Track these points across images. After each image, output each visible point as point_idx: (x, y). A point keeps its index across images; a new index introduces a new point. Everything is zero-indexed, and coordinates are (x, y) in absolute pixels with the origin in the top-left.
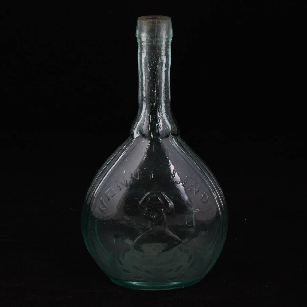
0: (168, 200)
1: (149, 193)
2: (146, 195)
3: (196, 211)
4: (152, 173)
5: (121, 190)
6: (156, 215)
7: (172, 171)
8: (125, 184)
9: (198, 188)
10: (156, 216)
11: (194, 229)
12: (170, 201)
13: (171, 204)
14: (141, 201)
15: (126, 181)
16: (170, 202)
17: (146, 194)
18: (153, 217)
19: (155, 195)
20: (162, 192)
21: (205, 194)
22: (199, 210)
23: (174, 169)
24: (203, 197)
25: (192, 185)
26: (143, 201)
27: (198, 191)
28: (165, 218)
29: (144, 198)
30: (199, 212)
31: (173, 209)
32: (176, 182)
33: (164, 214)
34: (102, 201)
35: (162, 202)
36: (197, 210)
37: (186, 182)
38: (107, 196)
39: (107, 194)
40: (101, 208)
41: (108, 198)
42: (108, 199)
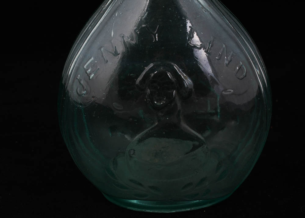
0: (183, 75)
1: (151, 65)
2: (147, 69)
3: (228, 93)
4: (155, 32)
5: (108, 63)
6: (163, 100)
7: (189, 29)
8: (114, 52)
9: (230, 56)
10: (164, 102)
11: (219, 117)
12: (187, 77)
13: (188, 82)
14: (140, 79)
15: (115, 47)
16: (186, 79)
17: (147, 66)
18: (159, 104)
19: (162, 68)
20: (172, 64)
21: (242, 65)
22: (232, 91)
23: (191, 26)
24: (239, 69)
25: (222, 50)
26: (143, 79)
27: (231, 61)
28: (179, 104)
29: (144, 73)
30: (233, 94)
31: (191, 89)
32: (195, 47)
33: (177, 98)
34: (81, 80)
35: (173, 80)
36: (230, 92)
37: (212, 46)
38: (86, 73)
39: (88, 70)
40: (78, 92)
41: (88, 75)
42: (88, 77)
